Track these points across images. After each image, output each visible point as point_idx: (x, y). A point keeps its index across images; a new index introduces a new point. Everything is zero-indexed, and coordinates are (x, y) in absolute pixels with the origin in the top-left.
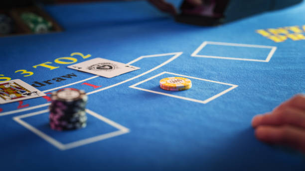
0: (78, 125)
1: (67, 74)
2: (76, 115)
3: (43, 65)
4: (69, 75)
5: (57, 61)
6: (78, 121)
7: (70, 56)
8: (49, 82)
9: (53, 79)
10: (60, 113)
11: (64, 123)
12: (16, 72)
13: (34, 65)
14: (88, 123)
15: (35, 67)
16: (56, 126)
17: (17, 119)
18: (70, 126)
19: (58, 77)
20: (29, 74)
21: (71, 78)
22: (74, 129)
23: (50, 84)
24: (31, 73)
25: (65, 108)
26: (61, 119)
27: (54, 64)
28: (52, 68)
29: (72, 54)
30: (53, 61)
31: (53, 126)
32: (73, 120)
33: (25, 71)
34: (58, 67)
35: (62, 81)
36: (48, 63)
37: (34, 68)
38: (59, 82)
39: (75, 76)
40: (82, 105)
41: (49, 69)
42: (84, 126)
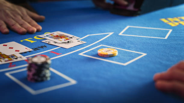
0: (45, 79)
2: (43, 73)
3: (27, 40)
4: (42, 46)
5: (35, 37)
10: (33, 71)
11: (36, 77)
14: (51, 77)
15: (22, 41)
16: (32, 79)
17: (8, 74)
18: (40, 79)
19: (35, 47)
21: (43, 48)
22: (42, 81)
23: (30, 52)
26: (34, 75)
27: (34, 39)
28: (32, 42)
30: (33, 37)
32: (42, 75)
34: (36, 41)
35: (38, 50)
36: (30, 38)
38: (36, 51)
39: (46, 47)
40: (47, 66)
41: (30, 42)
42: (49, 79)
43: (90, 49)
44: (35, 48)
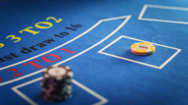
0: (66, 97)
1: (47, 39)
2: (65, 90)
3: (27, 30)
4: (48, 40)
5: (37, 26)
6: (66, 94)
7: (45, 21)
8: (34, 47)
9: (37, 45)
10: (51, 87)
11: (55, 96)
12: (7, 37)
13: (20, 30)
15: (21, 32)
16: (49, 98)
17: (15, 89)
18: (60, 98)
19: (41, 42)
20: (17, 40)
21: (51, 43)
22: (64, 100)
23: (35, 49)
24: (19, 39)
25: (55, 84)
26: (53, 93)
27: (35, 29)
28: (35, 33)
29: (48, 19)
30: (33, 26)
31: (45, 98)
32: (62, 93)
33: (14, 37)
34: (39, 32)
35: (44, 46)
36: (31, 27)
37: (20, 34)
38: (42, 48)
39: (53, 41)
40: (68, 81)
41: (32, 34)
42: (71, 96)
43: (110, 43)
44: (40, 44)
